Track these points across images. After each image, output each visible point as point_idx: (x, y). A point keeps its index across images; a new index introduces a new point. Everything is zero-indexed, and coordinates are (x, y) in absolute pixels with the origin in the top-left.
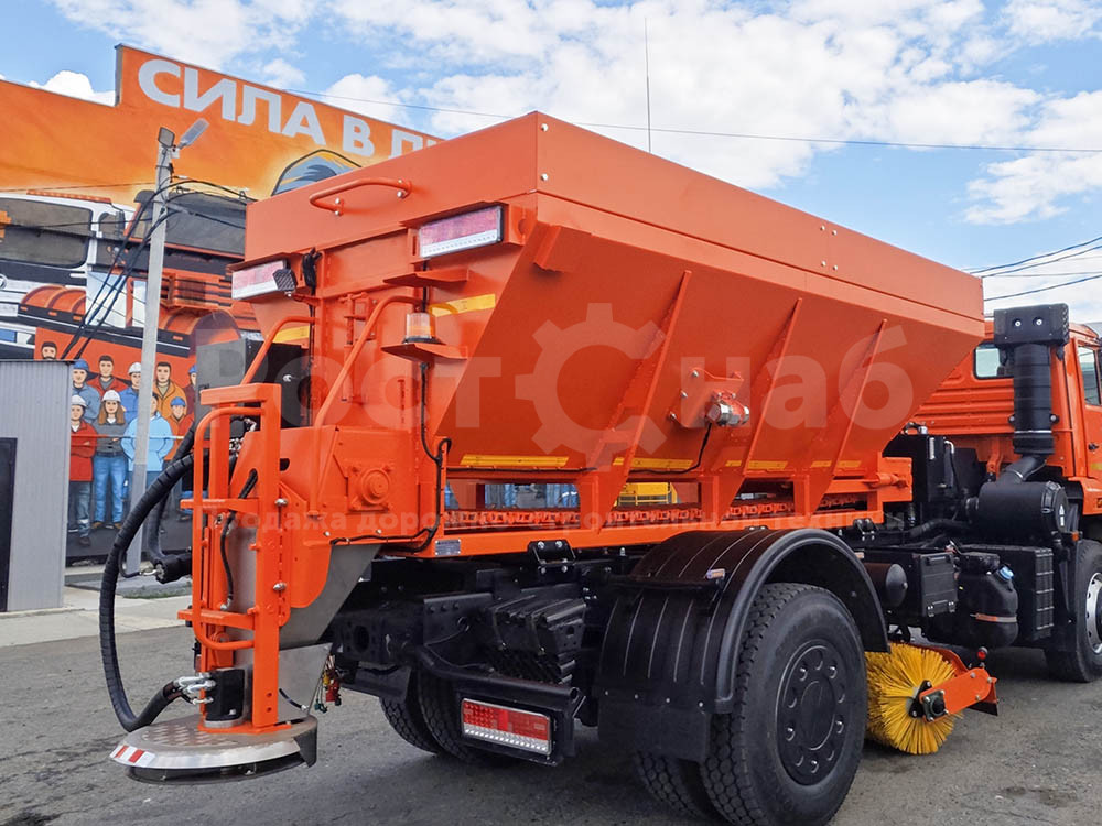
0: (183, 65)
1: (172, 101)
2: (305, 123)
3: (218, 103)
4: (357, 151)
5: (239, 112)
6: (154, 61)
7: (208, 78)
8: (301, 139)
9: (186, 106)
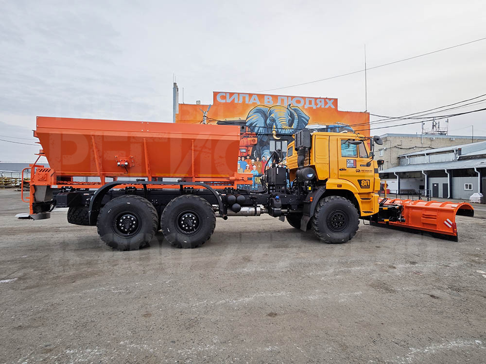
0: (226, 93)
1: (224, 101)
2: (255, 100)
3: (234, 99)
4: (268, 104)
5: (239, 100)
6: (220, 94)
7: (231, 94)
8: (254, 103)
9: (227, 101)
